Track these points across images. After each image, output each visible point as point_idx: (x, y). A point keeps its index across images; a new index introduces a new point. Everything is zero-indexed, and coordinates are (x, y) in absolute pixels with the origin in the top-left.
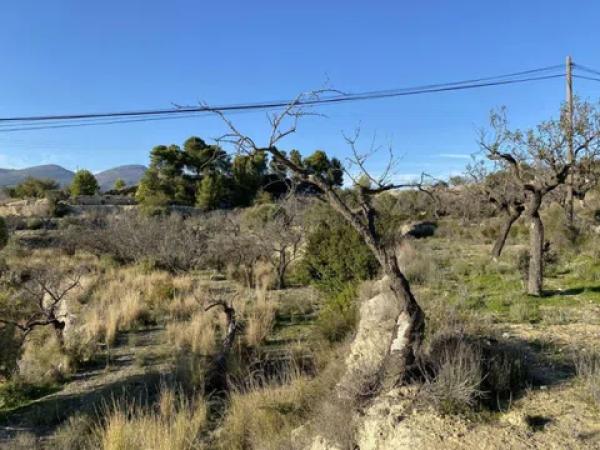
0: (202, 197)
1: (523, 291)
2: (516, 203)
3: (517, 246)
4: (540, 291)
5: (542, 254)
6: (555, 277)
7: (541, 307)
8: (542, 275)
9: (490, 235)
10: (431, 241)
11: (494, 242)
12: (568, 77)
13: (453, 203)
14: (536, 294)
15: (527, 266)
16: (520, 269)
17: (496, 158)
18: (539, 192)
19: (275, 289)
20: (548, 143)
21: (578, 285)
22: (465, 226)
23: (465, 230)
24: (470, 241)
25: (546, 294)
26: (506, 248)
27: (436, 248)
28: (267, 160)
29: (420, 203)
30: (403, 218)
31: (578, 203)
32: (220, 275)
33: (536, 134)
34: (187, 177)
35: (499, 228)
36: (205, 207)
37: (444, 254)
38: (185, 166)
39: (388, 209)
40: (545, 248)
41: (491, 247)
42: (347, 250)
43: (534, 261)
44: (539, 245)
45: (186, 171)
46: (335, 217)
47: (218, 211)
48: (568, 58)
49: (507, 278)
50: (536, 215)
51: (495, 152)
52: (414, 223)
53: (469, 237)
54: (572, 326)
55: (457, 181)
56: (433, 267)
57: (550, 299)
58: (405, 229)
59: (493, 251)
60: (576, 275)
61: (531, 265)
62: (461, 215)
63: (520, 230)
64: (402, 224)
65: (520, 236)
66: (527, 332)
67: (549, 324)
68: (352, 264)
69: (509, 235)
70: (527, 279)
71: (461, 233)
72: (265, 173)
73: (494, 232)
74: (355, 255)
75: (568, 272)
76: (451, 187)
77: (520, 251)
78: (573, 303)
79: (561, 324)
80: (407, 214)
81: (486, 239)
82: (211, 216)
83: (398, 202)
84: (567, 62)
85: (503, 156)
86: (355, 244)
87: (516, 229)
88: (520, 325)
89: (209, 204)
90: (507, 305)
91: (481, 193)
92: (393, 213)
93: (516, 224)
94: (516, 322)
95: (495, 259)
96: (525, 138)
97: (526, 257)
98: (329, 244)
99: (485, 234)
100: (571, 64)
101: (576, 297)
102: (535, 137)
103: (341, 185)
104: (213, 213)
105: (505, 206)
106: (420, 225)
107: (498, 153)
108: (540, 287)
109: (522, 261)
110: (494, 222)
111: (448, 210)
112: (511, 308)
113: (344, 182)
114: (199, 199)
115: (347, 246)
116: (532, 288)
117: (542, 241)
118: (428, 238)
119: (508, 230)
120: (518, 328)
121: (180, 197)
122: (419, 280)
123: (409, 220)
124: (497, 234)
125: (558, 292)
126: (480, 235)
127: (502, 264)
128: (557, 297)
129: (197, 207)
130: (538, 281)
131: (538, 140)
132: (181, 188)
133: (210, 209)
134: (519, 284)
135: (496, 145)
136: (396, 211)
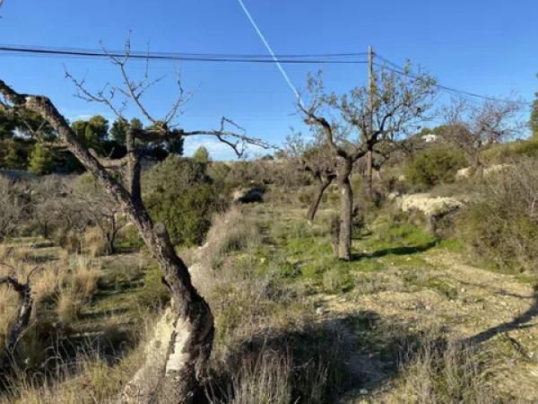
0: (36, 160)
1: (334, 255)
2: (327, 172)
3: (327, 210)
4: (349, 254)
5: (351, 219)
6: (360, 239)
7: (351, 272)
8: (351, 238)
9: (305, 200)
10: (257, 206)
11: (309, 207)
12: (370, 64)
13: (276, 173)
14: (347, 257)
15: (338, 231)
16: (332, 233)
17: (312, 123)
18: (350, 158)
19: (103, 255)
20: (360, 108)
21: (380, 247)
22: (286, 192)
23: (285, 196)
24: (290, 206)
25: (355, 257)
26: (319, 212)
27: (261, 213)
28: (108, 127)
29: (250, 172)
30: (236, 185)
31: (376, 174)
32: (47, 241)
33: (349, 100)
34: (19, 140)
35: (313, 194)
36: (39, 171)
37: (266, 217)
38: (17, 129)
39: (222, 176)
40: (354, 214)
41: (306, 211)
42: (178, 215)
43: (344, 226)
44: (349, 210)
45: (17, 133)
46: (172, 183)
47: (53, 175)
48: (369, 47)
49: (320, 241)
50: (346, 181)
51: (312, 116)
52: (244, 189)
53: (289, 202)
54: (382, 295)
55: (281, 154)
56: (254, 231)
57: (358, 263)
58: (237, 195)
59: (308, 214)
60: (377, 237)
61: (342, 230)
62: (283, 183)
63: (329, 196)
64: (234, 191)
65: (329, 201)
66: (340, 306)
67: (362, 294)
68: (183, 229)
69: (321, 201)
70: (338, 243)
71: (282, 199)
72: (105, 139)
73: (309, 198)
74: (186, 219)
75: (370, 234)
76: (276, 159)
77: (332, 216)
78: (378, 268)
79: (372, 293)
80: (239, 181)
81: (302, 204)
82: (44, 180)
83: (231, 172)
84: (369, 51)
85: (318, 120)
86: (187, 209)
87: (326, 195)
88: (334, 296)
89: (43, 168)
90: (320, 272)
91: (298, 163)
92: (227, 180)
93: (326, 191)
94: (329, 293)
95: (309, 222)
96: (339, 103)
97: (337, 222)
98: (161, 209)
99: (301, 199)
100: (372, 53)
101: (380, 260)
102: (348, 103)
103: (182, 154)
104: (46, 176)
105: (318, 175)
106: (249, 192)
107: (314, 117)
108: (349, 250)
109: (333, 226)
110: (309, 189)
111: (273, 179)
112: (324, 275)
113: (184, 152)
114: (33, 163)
115: (179, 211)
116: (342, 253)
117: (351, 207)
118: (256, 203)
119: (320, 196)
120: (332, 299)
121: (12, 160)
122: (237, 246)
123: (240, 187)
124: (311, 200)
125: (364, 255)
126: (297, 201)
127: (316, 226)
128: (364, 261)
129: (30, 170)
130: (347, 246)
131: (351, 104)
132: (13, 151)
133: (44, 173)
134: (331, 248)
135: (313, 109)
136: (229, 179)
